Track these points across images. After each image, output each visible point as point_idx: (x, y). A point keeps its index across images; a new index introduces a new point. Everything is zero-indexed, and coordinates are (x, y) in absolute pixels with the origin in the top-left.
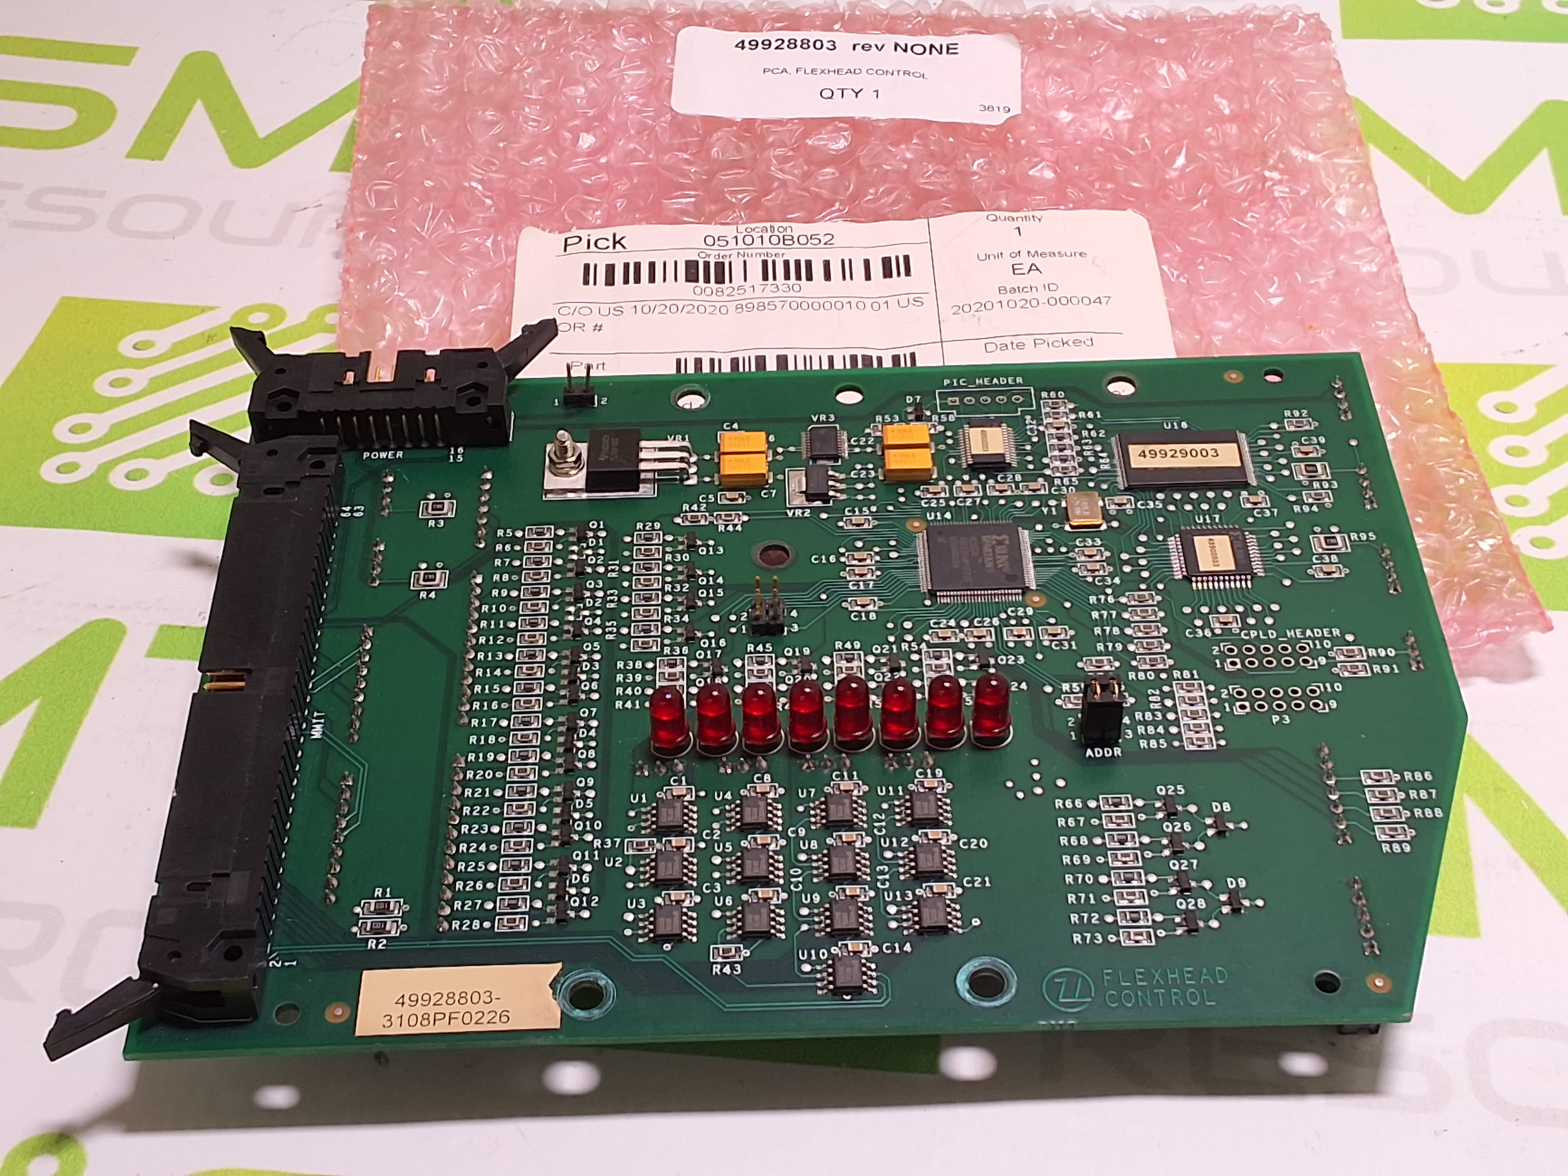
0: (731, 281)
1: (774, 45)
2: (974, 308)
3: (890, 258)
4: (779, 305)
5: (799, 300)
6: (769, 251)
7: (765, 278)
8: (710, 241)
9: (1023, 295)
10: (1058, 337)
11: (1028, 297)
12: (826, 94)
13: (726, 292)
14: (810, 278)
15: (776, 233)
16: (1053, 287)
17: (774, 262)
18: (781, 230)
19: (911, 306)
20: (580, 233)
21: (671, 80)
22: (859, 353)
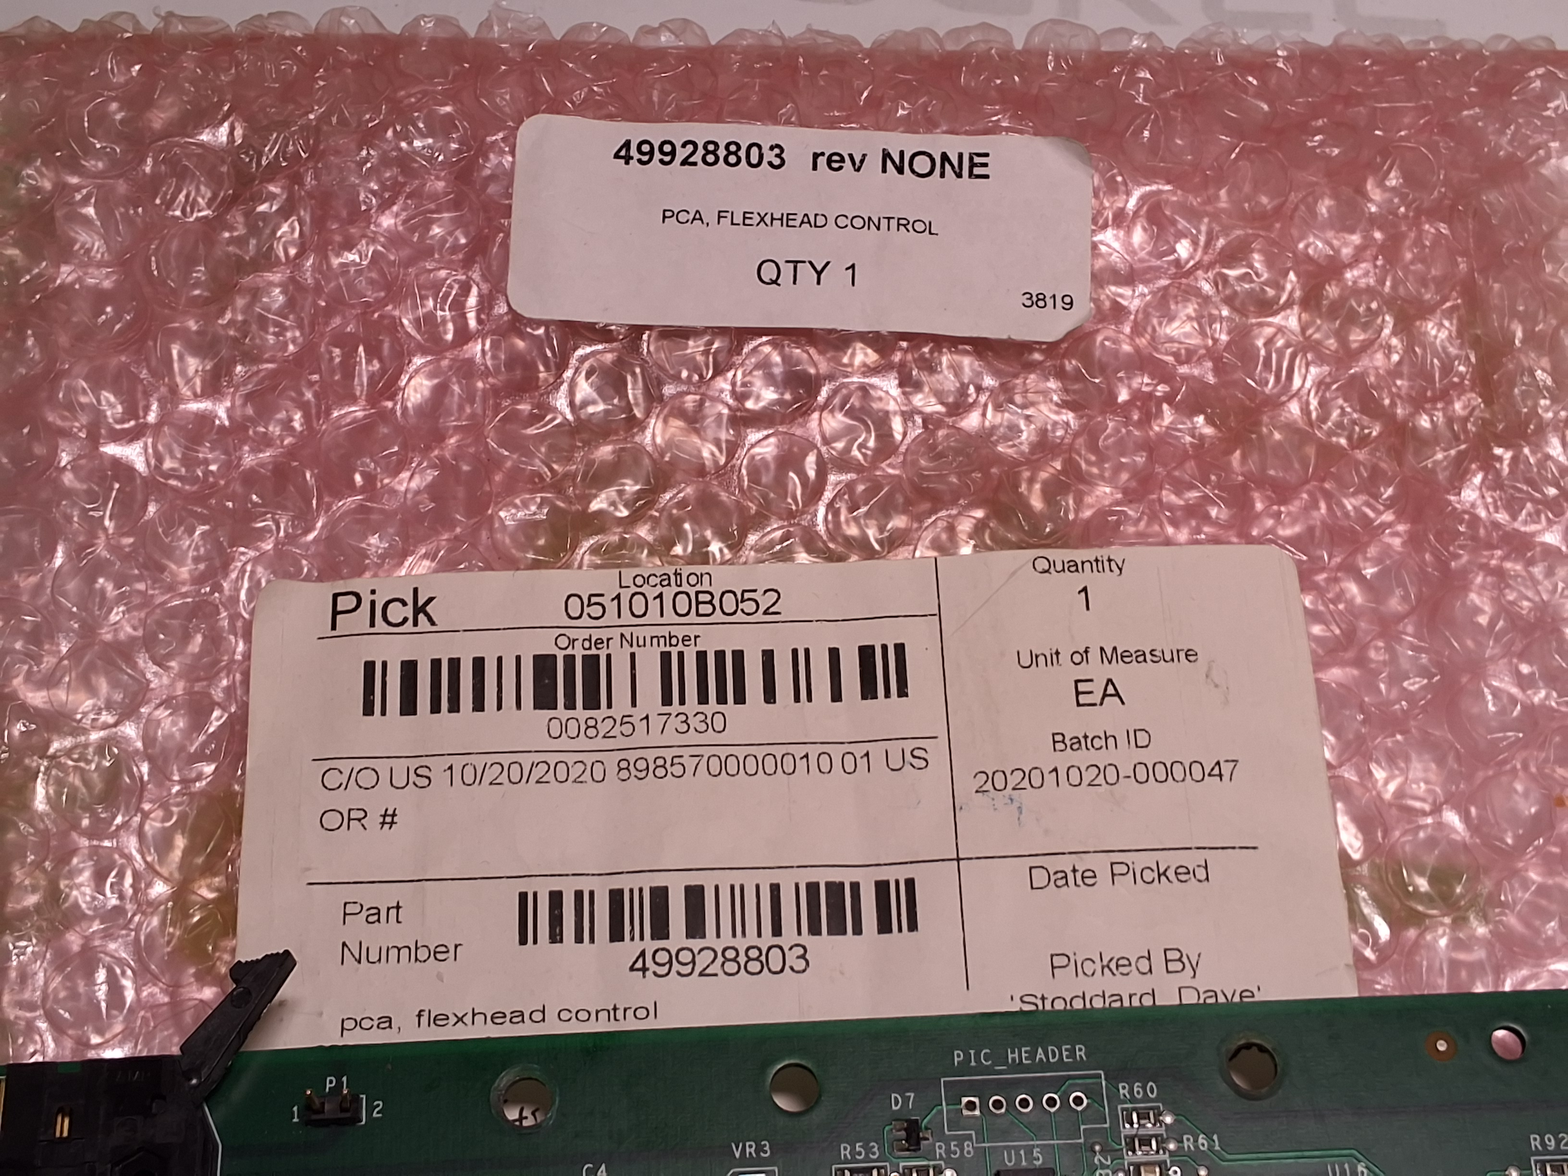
0: (609, 706)
1: (681, 154)
2: (1013, 780)
3: (872, 647)
4: (690, 764)
5: (723, 752)
6: (675, 630)
7: (667, 700)
8: (575, 607)
9: (1092, 756)
10: (1149, 859)
11: (1101, 758)
12: (769, 272)
13: (603, 728)
14: (740, 698)
15: (685, 587)
16: (1142, 739)
17: (681, 655)
18: (693, 581)
19: (908, 767)
20: (354, 585)
21: (508, 235)
22: (822, 877)
